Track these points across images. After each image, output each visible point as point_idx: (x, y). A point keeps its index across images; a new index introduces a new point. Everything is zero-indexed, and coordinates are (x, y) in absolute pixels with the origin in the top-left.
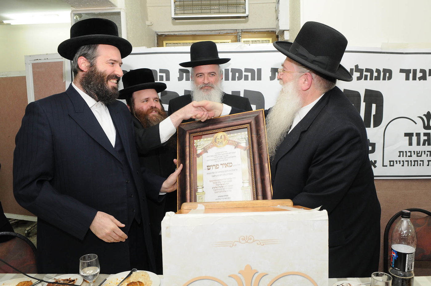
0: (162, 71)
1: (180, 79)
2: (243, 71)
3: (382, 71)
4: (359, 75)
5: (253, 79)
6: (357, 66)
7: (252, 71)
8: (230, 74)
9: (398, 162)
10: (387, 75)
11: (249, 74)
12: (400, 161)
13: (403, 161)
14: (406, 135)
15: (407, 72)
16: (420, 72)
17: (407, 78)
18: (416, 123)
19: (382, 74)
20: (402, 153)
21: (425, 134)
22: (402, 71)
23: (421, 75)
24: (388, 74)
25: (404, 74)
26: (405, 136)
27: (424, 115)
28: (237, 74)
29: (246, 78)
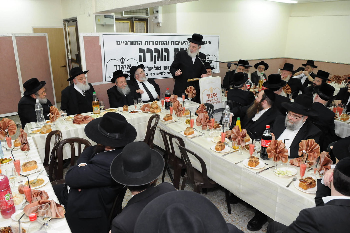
0: (139, 41)
1: (145, 44)
2: (164, 42)
5: (167, 44)
7: (166, 42)
28: (162, 43)
29: (165, 44)
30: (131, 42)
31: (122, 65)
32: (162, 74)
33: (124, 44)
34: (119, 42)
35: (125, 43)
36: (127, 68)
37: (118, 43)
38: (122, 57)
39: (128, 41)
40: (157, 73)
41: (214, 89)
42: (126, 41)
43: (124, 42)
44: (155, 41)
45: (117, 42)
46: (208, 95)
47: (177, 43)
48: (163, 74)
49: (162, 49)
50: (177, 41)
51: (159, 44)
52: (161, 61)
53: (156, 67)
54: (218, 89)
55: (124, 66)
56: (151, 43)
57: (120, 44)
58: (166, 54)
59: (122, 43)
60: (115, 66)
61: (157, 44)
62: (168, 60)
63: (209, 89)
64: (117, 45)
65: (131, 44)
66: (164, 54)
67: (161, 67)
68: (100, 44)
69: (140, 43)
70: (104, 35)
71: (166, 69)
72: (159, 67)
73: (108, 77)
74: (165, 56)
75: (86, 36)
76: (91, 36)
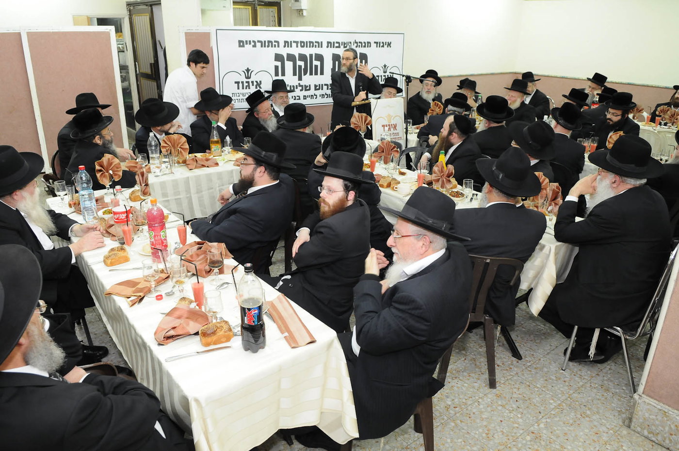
0: (275, 42)
1: (285, 46)
2: (314, 42)
3: (368, 42)
4: (356, 45)
5: (319, 47)
8: (308, 44)
10: (369, 44)
11: (317, 44)
16: (382, 43)
17: (377, 47)
18: (380, 70)
19: (367, 44)
22: (375, 43)
25: (376, 44)
27: (383, 66)
28: (311, 44)
29: (316, 47)
30: (261, 42)
31: (247, 82)
32: (311, 99)
33: (251, 46)
34: (243, 42)
35: (253, 44)
36: (255, 86)
37: (241, 44)
38: (248, 68)
39: (257, 42)
40: (304, 96)
41: (392, 118)
42: (254, 41)
43: (250, 41)
44: (300, 41)
45: (240, 42)
46: (383, 126)
48: (313, 98)
49: (311, 56)
50: (337, 43)
51: (307, 47)
52: (310, 75)
53: (302, 86)
54: (398, 117)
55: (250, 82)
56: (294, 45)
57: (243, 46)
58: (318, 63)
59: (247, 44)
60: (236, 83)
61: (303, 47)
62: (322, 73)
63: (386, 117)
64: (239, 47)
65: (262, 46)
66: (315, 63)
67: (310, 85)
68: (211, 46)
69: (276, 44)
70: (218, 31)
71: (319, 89)
72: (307, 86)
74: (316, 66)
75: (189, 31)
76: (197, 31)
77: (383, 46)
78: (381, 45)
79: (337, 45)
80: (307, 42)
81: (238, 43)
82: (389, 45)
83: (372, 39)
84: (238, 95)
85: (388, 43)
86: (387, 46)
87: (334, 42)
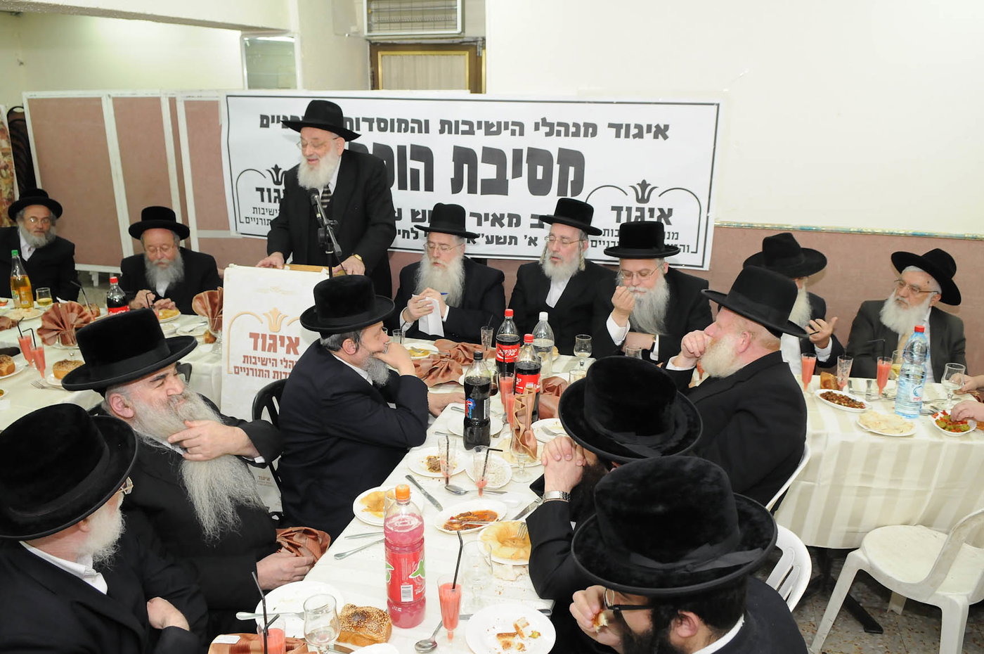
2: (410, 121)
3: (582, 125)
4: (548, 131)
5: (420, 131)
6: (544, 120)
7: (418, 122)
8: (396, 125)
9: (602, 243)
11: (416, 126)
12: (604, 242)
13: (608, 242)
14: (613, 208)
15: (618, 127)
16: (635, 128)
17: (618, 135)
18: (627, 195)
19: (582, 129)
20: (607, 232)
21: (638, 209)
22: (611, 125)
23: (636, 131)
24: (591, 129)
25: (614, 130)
26: (612, 210)
27: (638, 184)
28: (403, 125)
29: (413, 131)
31: (275, 190)
32: (404, 237)
34: (267, 117)
37: (265, 121)
38: (276, 166)
43: (278, 117)
44: (378, 119)
45: (263, 117)
47: (466, 128)
48: (408, 237)
49: (402, 150)
50: (464, 123)
51: (392, 130)
52: (399, 189)
56: (364, 126)
57: (267, 126)
58: (420, 166)
59: (273, 122)
60: (258, 189)
61: (384, 130)
62: (429, 187)
64: (261, 127)
66: (411, 164)
67: (400, 210)
68: (220, 124)
70: (229, 98)
73: (243, 220)
74: (415, 173)
75: (189, 99)
76: (200, 99)
77: (640, 135)
78: (634, 131)
79: (463, 128)
80: (392, 121)
81: (259, 120)
82: (661, 132)
83: (601, 114)
84: (262, 211)
85: (658, 126)
86: (652, 134)
87: (457, 122)
